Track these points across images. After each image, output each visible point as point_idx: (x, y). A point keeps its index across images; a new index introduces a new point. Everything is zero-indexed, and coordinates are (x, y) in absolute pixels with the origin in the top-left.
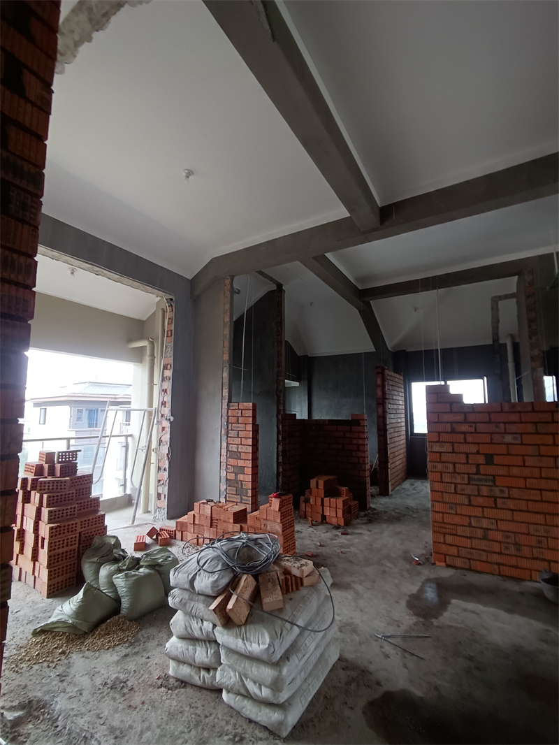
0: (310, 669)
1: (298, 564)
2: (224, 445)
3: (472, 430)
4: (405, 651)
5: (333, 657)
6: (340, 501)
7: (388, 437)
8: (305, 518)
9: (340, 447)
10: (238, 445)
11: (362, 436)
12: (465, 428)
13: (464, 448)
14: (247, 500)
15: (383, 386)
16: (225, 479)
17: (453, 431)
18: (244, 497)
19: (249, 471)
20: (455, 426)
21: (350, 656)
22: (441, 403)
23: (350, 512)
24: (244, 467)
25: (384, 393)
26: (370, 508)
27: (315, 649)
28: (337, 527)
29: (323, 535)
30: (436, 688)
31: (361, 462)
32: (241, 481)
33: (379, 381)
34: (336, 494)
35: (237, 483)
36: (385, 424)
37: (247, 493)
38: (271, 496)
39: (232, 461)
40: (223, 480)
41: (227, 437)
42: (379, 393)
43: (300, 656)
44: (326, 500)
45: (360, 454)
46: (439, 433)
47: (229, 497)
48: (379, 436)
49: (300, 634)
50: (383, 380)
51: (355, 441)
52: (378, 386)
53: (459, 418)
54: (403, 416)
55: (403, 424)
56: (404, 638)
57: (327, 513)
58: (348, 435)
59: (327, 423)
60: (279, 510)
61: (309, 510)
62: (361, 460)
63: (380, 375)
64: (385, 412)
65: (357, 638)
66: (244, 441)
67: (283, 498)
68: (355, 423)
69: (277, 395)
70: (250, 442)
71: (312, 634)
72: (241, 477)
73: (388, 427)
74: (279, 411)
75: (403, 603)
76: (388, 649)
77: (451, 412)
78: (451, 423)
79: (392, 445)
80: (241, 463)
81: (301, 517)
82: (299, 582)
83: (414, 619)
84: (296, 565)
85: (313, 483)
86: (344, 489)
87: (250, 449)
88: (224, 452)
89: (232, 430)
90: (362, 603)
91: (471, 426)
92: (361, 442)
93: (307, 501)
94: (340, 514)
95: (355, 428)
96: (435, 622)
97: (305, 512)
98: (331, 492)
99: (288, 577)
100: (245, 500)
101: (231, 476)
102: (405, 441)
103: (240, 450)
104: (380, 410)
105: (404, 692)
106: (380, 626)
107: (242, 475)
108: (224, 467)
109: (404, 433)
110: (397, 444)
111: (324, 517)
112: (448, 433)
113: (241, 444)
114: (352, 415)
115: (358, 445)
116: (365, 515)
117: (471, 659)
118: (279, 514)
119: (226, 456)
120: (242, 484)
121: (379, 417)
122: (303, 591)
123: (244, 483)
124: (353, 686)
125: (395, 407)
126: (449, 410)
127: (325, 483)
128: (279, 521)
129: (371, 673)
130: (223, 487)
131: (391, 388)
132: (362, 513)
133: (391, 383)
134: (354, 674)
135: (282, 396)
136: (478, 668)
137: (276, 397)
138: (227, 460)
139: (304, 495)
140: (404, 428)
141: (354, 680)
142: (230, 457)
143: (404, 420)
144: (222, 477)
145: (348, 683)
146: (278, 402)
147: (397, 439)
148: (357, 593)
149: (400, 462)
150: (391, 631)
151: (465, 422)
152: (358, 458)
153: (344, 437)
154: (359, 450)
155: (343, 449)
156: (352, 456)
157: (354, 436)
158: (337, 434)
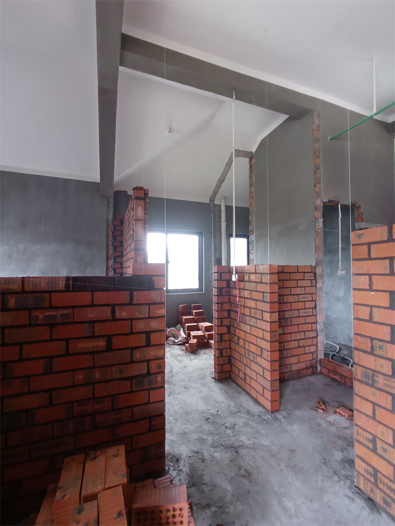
152: (148, 361)
153: (114, 319)
154: (148, 344)
155: (109, 348)
156: (132, 362)
157: (138, 315)
158: (92, 314)
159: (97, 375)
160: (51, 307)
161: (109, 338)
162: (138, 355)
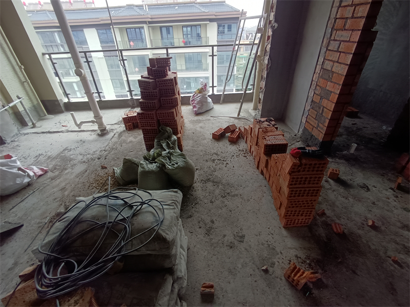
10: (334, 62)
16: (311, 100)
18: (320, 124)
19: (334, 97)
24: (331, 92)
35: (320, 108)
39: (322, 82)
41: (327, 49)
66: (342, 58)
70: (349, 59)
87: (345, 70)
88: (319, 67)
89: (334, 40)
100: (320, 128)
101: (317, 99)
103: (333, 70)
107: (326, 101)
108: (313, 87)
119: (319, 74)
123: (325, 110)
130: (308, 107)
138: (318, 80)
142: (322, 77)
144: (309, 97)
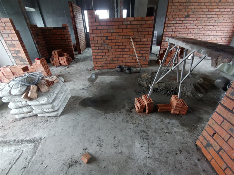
0: (62, 101)
1: (51, 78)
2: (3, 41)
3: (102, 28)
4: (88, 90)
5: (69, 97)
6: (65, 58)
7: (78, 33)
8: (54, 65)
9: (61, 38)
10: (11, 41)
11: (68, 33)
12: (100, 28)
13: (100, 35)
14: (27, 63)
15: (73, 12)
16: (12, 57)
17: (97, 29)
18: (25, 62)
19: (23, 52)
20: (97, 27)
21: (74, 95)
22: (92, 18)
23: (69, 60)
24: (19, 50)
25: (74, 15)
26: (76, 58)
27: (63, 96)
28: (66, 66)
29: (61, 69)
30: (95, 94)
31: (70, 43)
32: (21, 56)
33: (71, 10)
34: (63, 55)
35: (19, 57)
36: (76, 29)
37: (26, 60)
38: (36, 59)
39: (11, 49)
40: (11, 57)
41: (3, 37)
42: (72, 15)
43: (58, 99)
44: (60, 58)
45: (69, 41)
46: (92, 30)
47: (18, 63)
48: (75, 33)
49: (57, 95)
50: (72, 9)
51: (66, 36)
52: (71, 11)
53: (98, 24)
54: (83, 25)
55: (83, 28)
56: (87, 88)
57: (61, 62)
58: (62, 33)
59: (53, 29)
60: (41, 64)
61: (54, 62)
62: (69, 42)
63: (71, 6)
64: (75, 23)
65: (75, 91)
66: (14, 39)
67: (41, 59)
68: (64, 28)
69: (24, 15)
70: (17, 39)
71: (61, 94)
72: (20, 55)
73: (78, 30)
74: (28, 24)
75: (87, 80)
76: (83, 91)
77: (96, 22)
78: (96, 26)
79: (80, 37)
80: (17, 49)
81: (52, 65)
82: (53, 82)
83: (90, 83)
84: (50, 78)
85: (53, 53)
86: (65, 53)
87: (19, 42)
88: (5, 45)
89: (3, 33)
90: (76, 83)
91: (101, 27)
92: (68, 36)
93: (53, 60)
94: (66, 62)
95: (64, 30)
96: (94, 82)
97: (53, 63)
98: (61, 55)
99: (48, 82)
100: (26, 63)
101: (15, 55)
102: (84, 35)
103: (13, 43)
104: (74, 22)
105: (88, 97)
106: (81, 87)
108: (8, 52)
109: (84, 32)
110: (82, 36)
111: (60, 64)
112: (95, 30)
113: (13, 40)
114: (62, 25)
115: (67, 37)
116: (74, 61)
117: (102, 87)
118: (41, 65)
119: (7, 46)
120: (21, 57)
121: (73, 26)
122: (55, 85)
123: (22, 57)
124: (75, 101)
125: (79, 21)
126: (95, 21)
127: (58, 52)
128: (42, 67)
129: (80, 97)
130: (13, 60)
131: (76, 13)
132: (73, 60)
133: (76, 10)
134: (75, 98)
135: (26, 15)
136: (103, 88)
137: (23, 16)
138: (9, 48)
139: (51, 57)
140: (83, 30)
141: (75, 99)
142: (9, 47)
143: (83, 27)
145: (74, 100)
146: (26, 19)
147: (81, 34)
148: (74, 81)
149: (83, 42)
150: (84, 87)
151: (100, 25)
152: (68, 42)
153: (61, 34)
154: (68, 39)
155: (62, 39)
156: (66, 42)
157: (65, 34)
158: (58, 33)
159: (61, 43)
160: (52, 32)
161: (62, 37)
162: (67, 41)
